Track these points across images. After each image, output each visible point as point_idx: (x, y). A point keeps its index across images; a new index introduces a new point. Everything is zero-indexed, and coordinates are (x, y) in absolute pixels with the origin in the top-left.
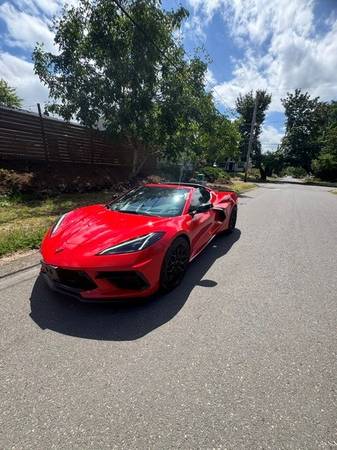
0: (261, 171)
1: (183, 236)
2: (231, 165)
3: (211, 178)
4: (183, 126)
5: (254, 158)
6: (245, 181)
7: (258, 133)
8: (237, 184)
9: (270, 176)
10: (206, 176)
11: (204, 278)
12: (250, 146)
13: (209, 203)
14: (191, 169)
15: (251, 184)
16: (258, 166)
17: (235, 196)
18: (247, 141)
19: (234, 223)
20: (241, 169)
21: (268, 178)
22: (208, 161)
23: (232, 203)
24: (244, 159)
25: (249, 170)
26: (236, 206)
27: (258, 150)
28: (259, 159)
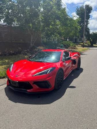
0: (91, 41)
1: (61, 69)
2: (76, 39)
3: (67, 46)
4: (53, 23)
5: (86, 36)
6: (83, 47)
7: (87, 24)
8: (79, 49)
9: (95, 44)
10: (64, 46)
11: (70, 86)
12: (84, 30)
13: (69, 57)
14: (57, 42)
15: (86, 48)
16: (88, 39)
17: (79, 54)
18: (82, 28)
19: (80, 66)
20: (81, 41)
21: (94, 45)
22: (65, 38)
23: (78, 57)
24: (82, 37)
25: (85, 41)
26: (80, 58)
27: (88, 32)
28: (89, 36)
